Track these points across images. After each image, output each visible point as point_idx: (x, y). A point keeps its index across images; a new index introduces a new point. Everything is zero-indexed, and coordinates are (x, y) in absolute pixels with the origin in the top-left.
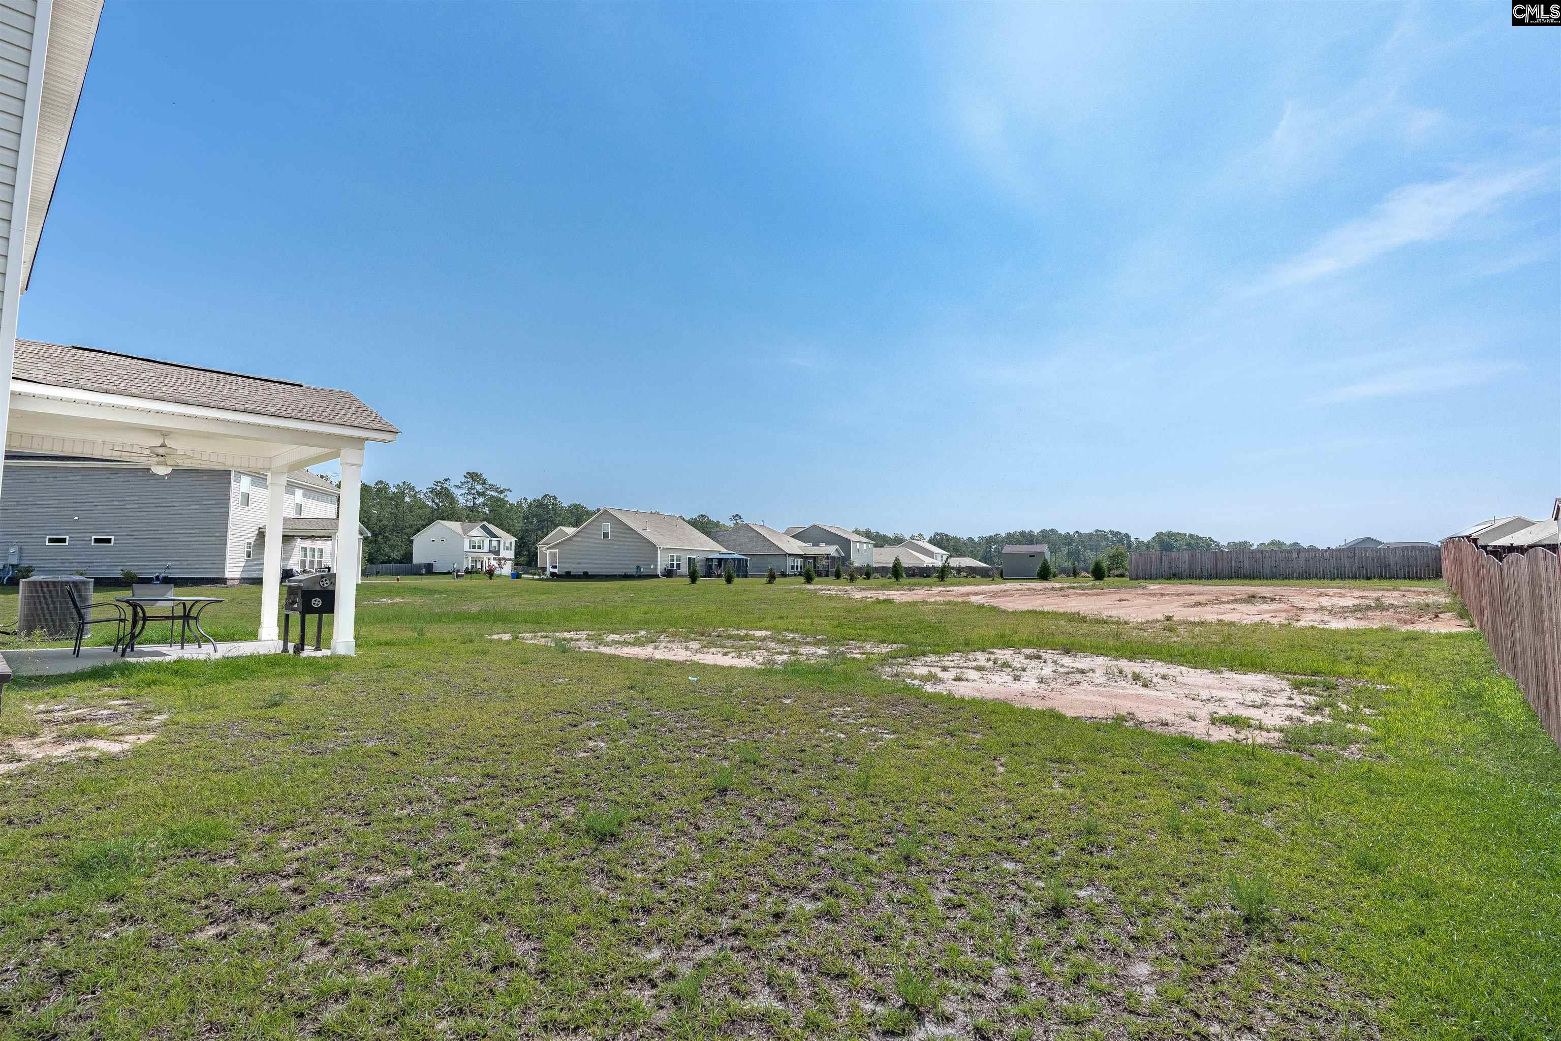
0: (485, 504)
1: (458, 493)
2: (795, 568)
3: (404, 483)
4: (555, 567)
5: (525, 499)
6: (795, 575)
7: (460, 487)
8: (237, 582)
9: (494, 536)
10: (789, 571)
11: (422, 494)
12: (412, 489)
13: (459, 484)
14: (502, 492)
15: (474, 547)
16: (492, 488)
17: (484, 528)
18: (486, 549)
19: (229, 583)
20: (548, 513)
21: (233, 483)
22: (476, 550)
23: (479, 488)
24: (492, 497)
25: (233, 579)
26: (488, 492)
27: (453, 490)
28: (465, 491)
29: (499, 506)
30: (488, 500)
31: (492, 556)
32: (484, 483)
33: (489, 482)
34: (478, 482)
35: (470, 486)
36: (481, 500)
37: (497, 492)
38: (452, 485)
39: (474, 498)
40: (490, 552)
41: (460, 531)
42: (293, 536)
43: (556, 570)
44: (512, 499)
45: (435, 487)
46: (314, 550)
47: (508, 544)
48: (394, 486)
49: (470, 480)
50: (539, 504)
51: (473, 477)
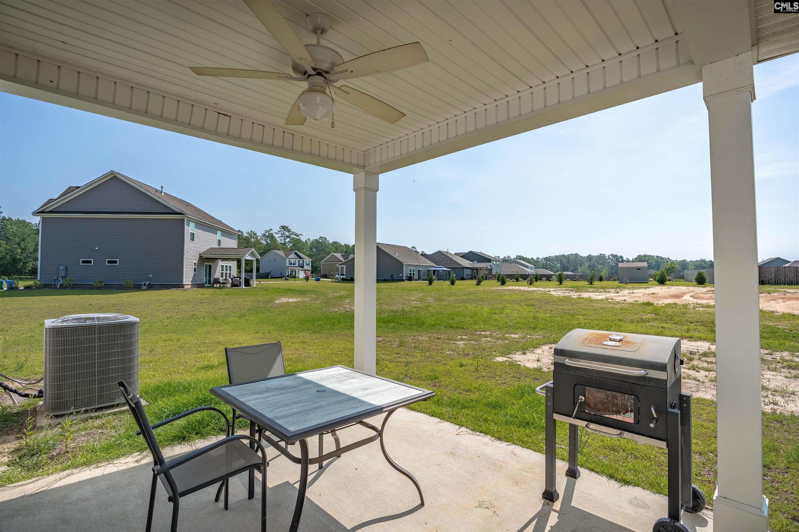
0: (289, 242)
1: (276, 236)
2: (468, 275)
3: (251, 231)
4: (343, 275)
5: (309, 239)
6: (469, 279)
7: (277, 234)
8: (189, 286)
9: (301, 258)
10: (465, 276)
11: (259, 237)
12: (255, 234)
13: (277, 232)
14: (298, 236)
15: (291, 264)
16: (294, 233)
17: (296, 254)
18: (297, 265)
19: (186, 287)
20: (322, 246)
21: (186, 226)
22: (292, 265)
23: (287, 233)
24: (293, 238)
25: (188, 285)
26: (291, 236)
27: (274, 234)
28: (280, 235)
29: (297, 243)
30: (291, 240)
31: (300, 269)
32: (289, 231)
33: (292, 230)
34: (287, 230)
35: (282, 233)
36: (288, 240)
37: (296, 236)
38: (273, 232)
39: (285, 239)
40: (299, 266)
41: (284, 256)
42: (217, 259)
43: (344, 277)
44: (303, 239)
45: (265, 233)
46: (226, 266)
47: (308, 263)
48: (246, 233)
49: (282, 229)
50: (317, 241)
51: (284, 228)
